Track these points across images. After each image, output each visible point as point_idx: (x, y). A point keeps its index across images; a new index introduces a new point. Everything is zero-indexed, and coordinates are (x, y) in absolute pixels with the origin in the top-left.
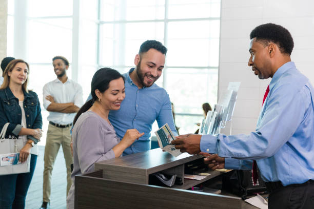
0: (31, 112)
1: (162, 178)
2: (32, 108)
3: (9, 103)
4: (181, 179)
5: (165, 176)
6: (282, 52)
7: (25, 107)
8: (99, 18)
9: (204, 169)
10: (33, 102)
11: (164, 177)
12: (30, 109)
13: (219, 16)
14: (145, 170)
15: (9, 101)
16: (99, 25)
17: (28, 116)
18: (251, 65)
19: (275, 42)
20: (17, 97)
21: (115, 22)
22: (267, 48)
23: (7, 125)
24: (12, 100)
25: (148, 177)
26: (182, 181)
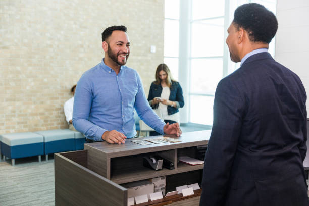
6: (251, 40)
11: (154, 161)
14: (106, 154)
19: (246, 28)
25: (110, 160)
26: (173, 165)
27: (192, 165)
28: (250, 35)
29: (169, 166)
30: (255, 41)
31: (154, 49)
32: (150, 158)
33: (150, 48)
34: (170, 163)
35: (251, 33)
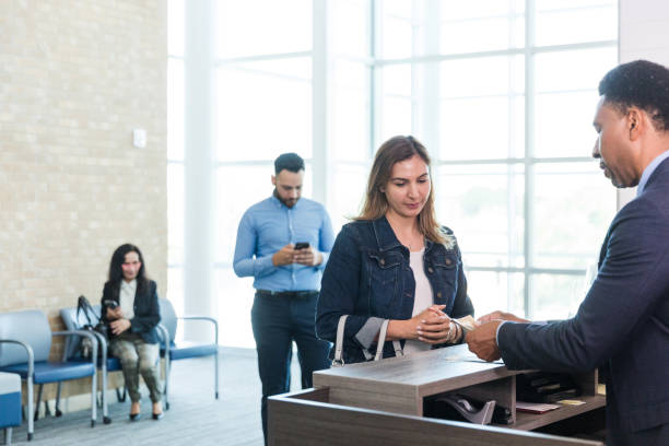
0: (446, 286)
1: (463, 406)
2: (447, 273)
3: (383, 262)
4: (510, 410)
5: (471, 403)
6: (658, 128)
7: (431, 270)
8: (373, 54)
9: (573, 391)
10: (450, 259)
11: (468, 407)
12: (444, 276)
13: (615, 38)
14: (413, 388)
15: (384, 256)
16: (373, 68)
17: (439, 295)
18: (597, 156)
19: (642, 106)
20: (405, 243)
21: (414, 60)
22: (624, 120)
23: (343, 320)
24: (392, 253)
25: (421, 402)
26: (510, 415)
28: (654, 118)
31: (141, 137)
32: (456, 401)
33: (132, 135)
34: (503, 409)
35: (655, 113)
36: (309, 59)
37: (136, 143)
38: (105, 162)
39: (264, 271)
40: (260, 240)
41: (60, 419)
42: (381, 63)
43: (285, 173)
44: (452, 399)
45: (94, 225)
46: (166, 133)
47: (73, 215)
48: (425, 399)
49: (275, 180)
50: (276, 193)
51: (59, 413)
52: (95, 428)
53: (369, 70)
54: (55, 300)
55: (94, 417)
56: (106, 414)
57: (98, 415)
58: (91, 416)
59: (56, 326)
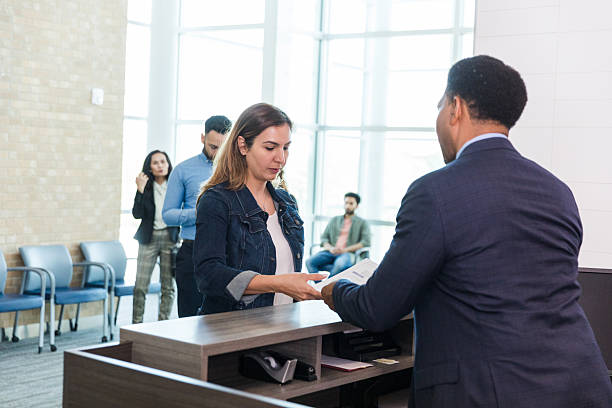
1: (269, 362)
5: (277, 361)
7: (287, 231)
8: (321, 29)
11: (274, 364)
13: (472, 26)
14: (199, 348)
16: (321, 41)
17: (299, 255)
19: (464, 96)
25: (207, 361)
26: (314, 372)
27: (346, 371)
28: (470, 107)
29: (307, 373)
30: (479, 118)
31: (99, 96)
32: (263, 358)
33: (91, 93)
34: (308, 366)
35: (472, 103)
36: (261, 31)
37: (94, 101)
38: (64, 117)
39: (187, 221)
40: (187, 192)
41: (15, 344)
42: (328, 37)
43: (213, 133)
44: (259, 356)
45: (52, 173)
46: (123, 94)
47: (33, 163)
48: (210, 358)
49: (204, 139)
50: (204, 151)
51: (15, 339)
52: (41, 355)
53: (318, 43)
54: (13, 239)
55: (41, 345)
56: (53, 342)
57: (45, 343)
58: (38, 343)
59: (14, 262)
